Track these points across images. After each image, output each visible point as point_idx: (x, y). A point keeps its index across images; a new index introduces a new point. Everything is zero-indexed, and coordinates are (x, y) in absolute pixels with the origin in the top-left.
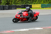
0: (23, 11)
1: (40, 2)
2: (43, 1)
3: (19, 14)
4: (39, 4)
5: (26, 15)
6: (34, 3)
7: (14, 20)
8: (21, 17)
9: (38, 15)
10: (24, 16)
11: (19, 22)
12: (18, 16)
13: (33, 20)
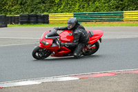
0: (60, 30)
1: (70, 8)
2: (78, 5)
3: (49, 36)
4: (68, 11)
5: (69, 40)
6: (55, 8)
7: (37, 54)
8: (54, 45)
9: (100, 40)
10: (62, 41)
11: (50, 57)
12: (47, 43)
13: (87, 52)
